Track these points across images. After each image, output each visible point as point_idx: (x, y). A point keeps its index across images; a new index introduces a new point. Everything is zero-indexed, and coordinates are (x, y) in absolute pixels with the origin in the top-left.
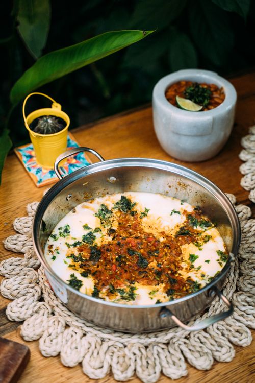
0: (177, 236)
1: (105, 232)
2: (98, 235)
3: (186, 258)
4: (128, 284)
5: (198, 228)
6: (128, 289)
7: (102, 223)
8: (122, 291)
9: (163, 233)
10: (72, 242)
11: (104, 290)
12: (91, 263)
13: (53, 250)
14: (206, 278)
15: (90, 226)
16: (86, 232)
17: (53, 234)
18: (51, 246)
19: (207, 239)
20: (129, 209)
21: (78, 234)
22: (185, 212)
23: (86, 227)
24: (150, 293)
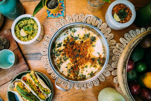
0: (91, 58)
1: (81, 40)
2: (78, 39)
3: (85, 65)
4: (68, 57)
5: (97, 62)
6: (67, 58)
7: (83, 38)
8: (65, 57)
9: (90, 54)
10: (72, 35)
11: (63, 52)
12: (69, 44)
13: (67, 32)
14: (82, 74)
15: (79, 36)
16: (77, 36)
17: (72, 29)
18: (68, 31)
19: (95, 66)
20: (92, 41)
21: (75, 35)
22: (101, 56)
23: (78, 35)
24: (69, 63)
